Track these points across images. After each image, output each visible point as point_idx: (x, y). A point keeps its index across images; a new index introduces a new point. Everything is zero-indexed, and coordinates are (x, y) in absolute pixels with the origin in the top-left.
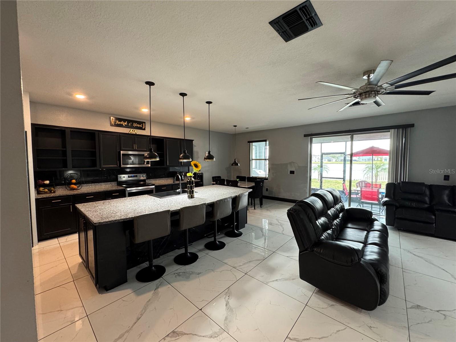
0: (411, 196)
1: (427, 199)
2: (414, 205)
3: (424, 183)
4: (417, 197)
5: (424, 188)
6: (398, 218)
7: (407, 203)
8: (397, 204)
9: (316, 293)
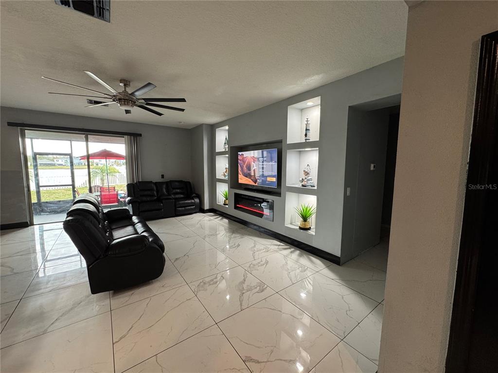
0: (146, 193)
1: (155, 193)
2: (148, 199)
3: (152, 182)
4: (149, 193)
5: (153, 185)
6: (141, 212)
7: (144, 199)
8: (139, 201)
9: (112, 297)
